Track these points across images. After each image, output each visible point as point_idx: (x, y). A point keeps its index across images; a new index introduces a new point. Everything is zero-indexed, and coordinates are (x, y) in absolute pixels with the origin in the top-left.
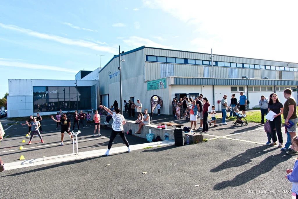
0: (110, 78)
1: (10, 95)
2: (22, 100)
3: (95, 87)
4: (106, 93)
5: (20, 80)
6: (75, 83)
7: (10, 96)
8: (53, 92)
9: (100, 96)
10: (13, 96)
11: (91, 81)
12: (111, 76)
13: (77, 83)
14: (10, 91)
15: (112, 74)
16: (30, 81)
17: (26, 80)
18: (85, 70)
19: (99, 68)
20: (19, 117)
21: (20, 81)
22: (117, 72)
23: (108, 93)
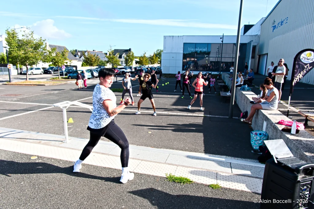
0: (273, 30)
1: (164, 51)
2: (173, 57)
3: (251, 44)
4: (264, 53)
5: (173, 36)
6: (221, 38)
7: (164, 53)
8: (202, 50)
9: (258, 56)
10: (166, 53)
11: (248, 37)
12: (274, 27)
13: (223, 38)
14: (165, 47)
15: (276, 24)
16: (182, 37)
17: (179, 36)
18: (250, 24)
19: (263, 18)
20: (170, 74)
21: (173, 38)
22: (283, 20)
23: (267, 53)
